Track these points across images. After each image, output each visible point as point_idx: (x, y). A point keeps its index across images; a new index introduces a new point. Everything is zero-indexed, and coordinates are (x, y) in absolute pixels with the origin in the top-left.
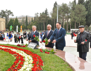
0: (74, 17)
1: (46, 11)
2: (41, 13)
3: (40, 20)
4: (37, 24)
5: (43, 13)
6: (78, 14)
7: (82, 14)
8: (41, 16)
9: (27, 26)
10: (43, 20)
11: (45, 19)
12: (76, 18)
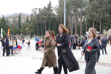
0: (90, 12)
1: (50, 5)
2: (40, 9)
3: (39, 19)
4: (34, 25)
5: (45, 8)
6: (97, 8)
7: (104, 9)
8: (40, 12)
9: (19, 30)
10: (43, 18)
11: (46, 17)
12: (94, 14)
